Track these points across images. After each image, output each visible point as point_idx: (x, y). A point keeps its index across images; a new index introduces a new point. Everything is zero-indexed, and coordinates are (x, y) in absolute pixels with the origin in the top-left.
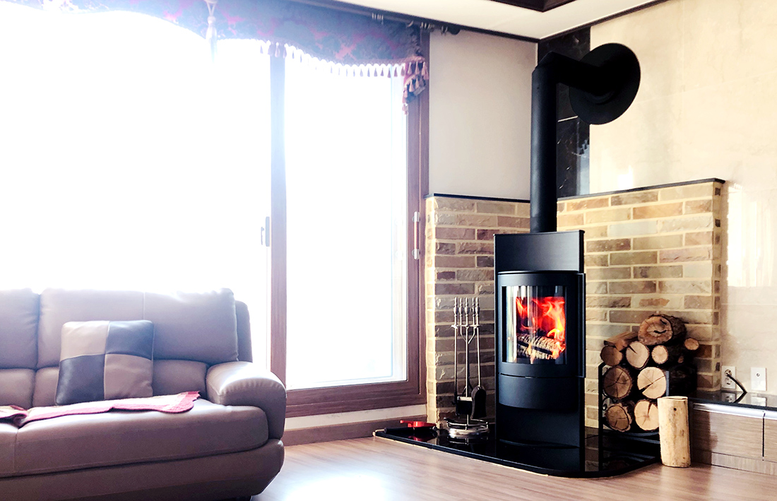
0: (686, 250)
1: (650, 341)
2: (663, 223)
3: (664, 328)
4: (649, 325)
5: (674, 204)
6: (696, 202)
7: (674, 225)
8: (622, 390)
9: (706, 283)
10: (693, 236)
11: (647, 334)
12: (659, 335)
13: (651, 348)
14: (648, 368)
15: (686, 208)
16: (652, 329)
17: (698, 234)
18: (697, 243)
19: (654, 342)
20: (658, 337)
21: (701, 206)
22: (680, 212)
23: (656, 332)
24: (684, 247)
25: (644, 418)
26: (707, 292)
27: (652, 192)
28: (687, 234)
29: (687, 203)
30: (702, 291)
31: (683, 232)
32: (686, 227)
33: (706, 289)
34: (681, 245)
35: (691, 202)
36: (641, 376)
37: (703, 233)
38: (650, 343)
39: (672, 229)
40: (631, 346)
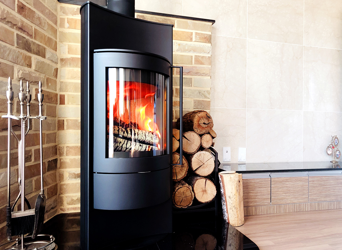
0: (195, 67)
1: (201, 131)
2: (179, 45)
3: (208, 120)
4: (200, 118)
5: (188, 32)
6: (202, 34)
7: (186, 48)
8: (181, 172)
9: (207, 91)
10: (200, 58)
11: (199, 125)
12: (206, 126)
13: (201, 136)
14: (199, 153)
15: (196, 37)
16: (202, 122)
17: (203, 57)
18: (202, 64)
19: (204, 131)
20: (205, 127)
21: (205, 38)
22: (191, 40)
23: (204, 123)
24: (194, 65)
25: (203, 192)
26: (209, 98)
27: (171, 20)
28: (196, 56)
29: (196, 33)
30: (205, 97)
31: (193, 54)
32: (194, 51)
33: (208, 96)
34: (192, 64)
35: (199, 33)
36: (194, 159)
37: (206, 57)
38: (201, 133)
39: (185, 51)
40: (185, 135)
